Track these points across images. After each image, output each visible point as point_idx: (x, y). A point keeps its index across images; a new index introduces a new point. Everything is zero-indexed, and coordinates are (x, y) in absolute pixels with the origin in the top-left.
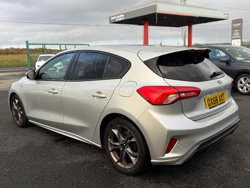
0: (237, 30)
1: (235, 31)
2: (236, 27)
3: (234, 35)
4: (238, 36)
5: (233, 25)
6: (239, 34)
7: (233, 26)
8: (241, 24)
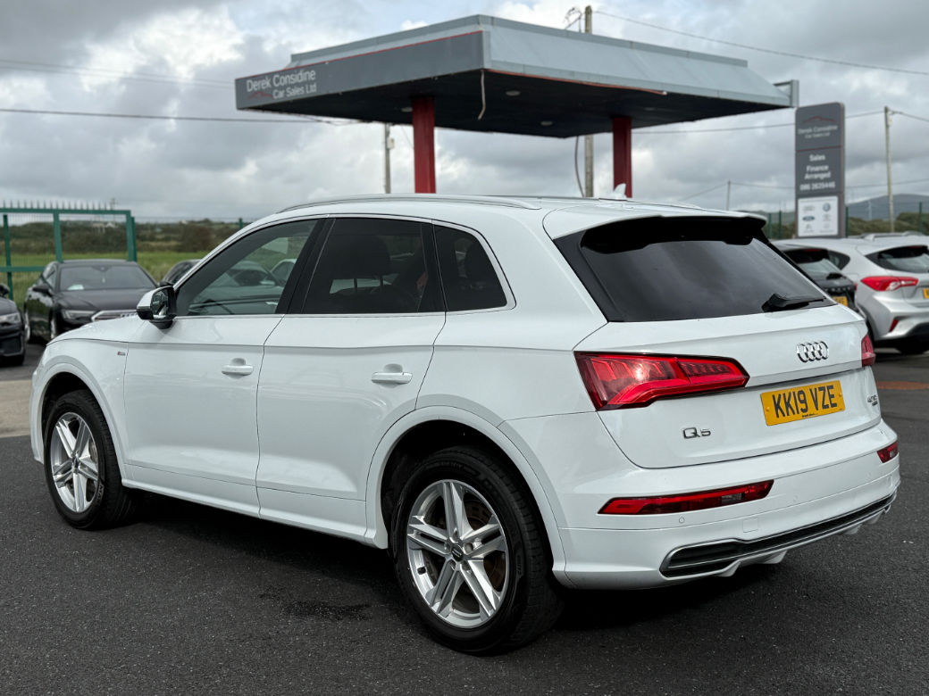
0: (820, 154)
1: (813, 158)
2: (812, 139)
3: (807, 177)
4: (826, 180)
5: (802, 131)
6: (828, 175)
7: (803, 135)
8: (835, 128)
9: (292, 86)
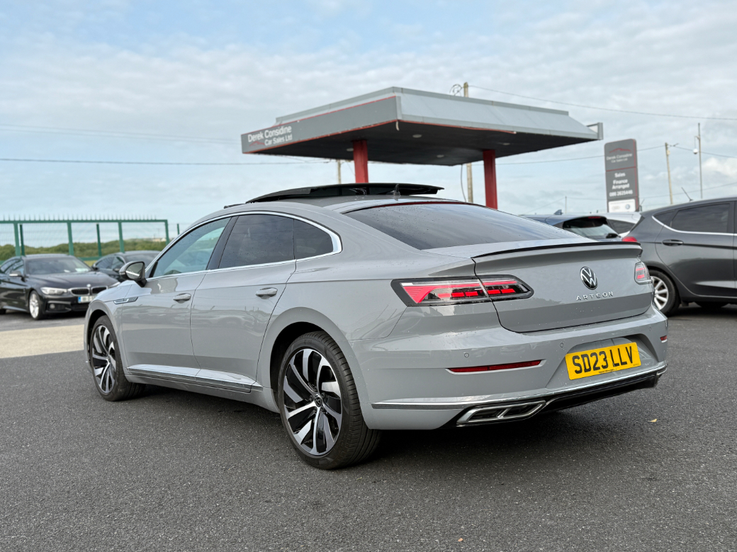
0: (622, 172)
1: (617, 175)
2: (616, 163)
3: (614, 187)
4: (626, 189)
5: (609, 158)
6: (628, 186)
7: (610, 161)
8: (631, 155)
9: (277, 137)
